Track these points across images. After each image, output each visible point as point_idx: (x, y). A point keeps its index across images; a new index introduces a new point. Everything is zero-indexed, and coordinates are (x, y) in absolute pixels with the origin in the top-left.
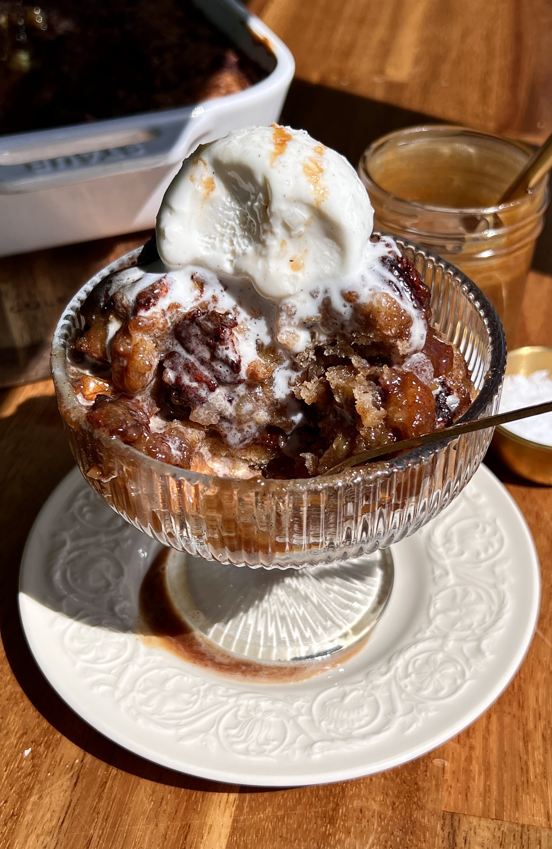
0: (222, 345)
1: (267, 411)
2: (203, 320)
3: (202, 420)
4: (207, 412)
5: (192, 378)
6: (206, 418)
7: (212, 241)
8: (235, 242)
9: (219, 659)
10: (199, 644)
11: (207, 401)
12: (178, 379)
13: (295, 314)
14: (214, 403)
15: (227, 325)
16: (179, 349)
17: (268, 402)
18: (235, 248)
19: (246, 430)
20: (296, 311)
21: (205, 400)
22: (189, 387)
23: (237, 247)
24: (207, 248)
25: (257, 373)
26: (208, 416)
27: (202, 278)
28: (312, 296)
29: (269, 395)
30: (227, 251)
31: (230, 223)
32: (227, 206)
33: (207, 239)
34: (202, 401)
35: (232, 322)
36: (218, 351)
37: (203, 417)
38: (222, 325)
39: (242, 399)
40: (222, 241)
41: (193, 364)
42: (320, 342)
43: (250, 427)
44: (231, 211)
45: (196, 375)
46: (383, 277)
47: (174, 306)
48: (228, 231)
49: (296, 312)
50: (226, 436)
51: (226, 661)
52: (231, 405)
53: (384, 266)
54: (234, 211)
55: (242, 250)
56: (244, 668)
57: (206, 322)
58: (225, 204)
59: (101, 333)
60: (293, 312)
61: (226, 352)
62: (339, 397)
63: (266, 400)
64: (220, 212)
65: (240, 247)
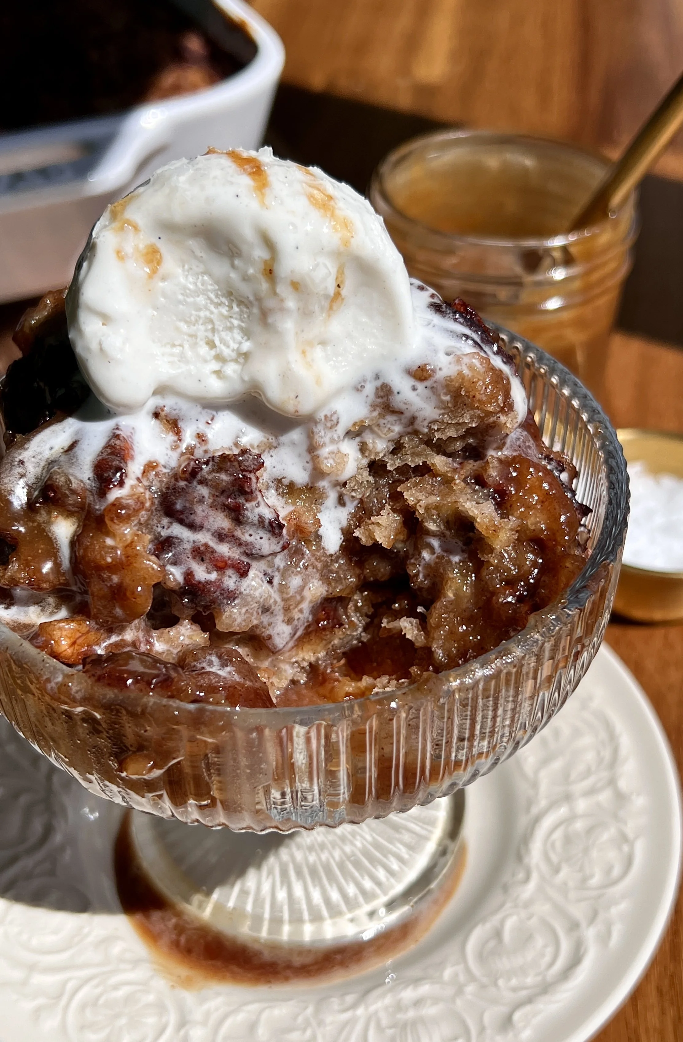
0: (250, 501)
1: (321, 579)
2: (210, 473)
3: (238, 625)
4: (244, 610)
5: (210, 567)
6: (244, 620)
7: (177, 350)
8: (217, 342)
9: (297, 961)
10: (258, 954)
11: (241, 593)
12: (189, 575)
13: (338, 422)
14: (252, 592)
15: (250, 469)
16: (178, 530)
17: (319, 565)
18: (221, 351)
19: (296, 617)
20: (338, 419)
21: (238, 592)
22: (208, 583)
23: (223, 347)
24: (171, 363)
25: (305, 526)
26: (247, 615)
27: (175, 412)
28: (358, 390)
29: (319, 554)
30: (208, 358)
31: (202, 314)
32: (189, 289)
33: (168, 349)
34: (231, 596)
35: (255, 462)
36: (246, 512)
37: (239, 620)
38: (244, 470)
39: (285, 573)
40: (194, 346)
41: (206, 545)
42: (377, 454)
43: (301, 611)
44: (198, 296)
45: (217, 560)
46: (451, 332)
47: (150, 466)
48: (202, 328)
49: (340, 420)
50: (270, 637)
51: (308, 960)
52: (272, 587)
53: (444, 317)
54: (203, 294)
55: (233, 350)
56: (339, 957)
57: (218, 475)
58: (185, 288)
59: (42, 546)
60: (335, 422)
61: (257, 511)
62: (435, 522)
63: (317, 563)
64: (180, 302)
65: (228, 347)
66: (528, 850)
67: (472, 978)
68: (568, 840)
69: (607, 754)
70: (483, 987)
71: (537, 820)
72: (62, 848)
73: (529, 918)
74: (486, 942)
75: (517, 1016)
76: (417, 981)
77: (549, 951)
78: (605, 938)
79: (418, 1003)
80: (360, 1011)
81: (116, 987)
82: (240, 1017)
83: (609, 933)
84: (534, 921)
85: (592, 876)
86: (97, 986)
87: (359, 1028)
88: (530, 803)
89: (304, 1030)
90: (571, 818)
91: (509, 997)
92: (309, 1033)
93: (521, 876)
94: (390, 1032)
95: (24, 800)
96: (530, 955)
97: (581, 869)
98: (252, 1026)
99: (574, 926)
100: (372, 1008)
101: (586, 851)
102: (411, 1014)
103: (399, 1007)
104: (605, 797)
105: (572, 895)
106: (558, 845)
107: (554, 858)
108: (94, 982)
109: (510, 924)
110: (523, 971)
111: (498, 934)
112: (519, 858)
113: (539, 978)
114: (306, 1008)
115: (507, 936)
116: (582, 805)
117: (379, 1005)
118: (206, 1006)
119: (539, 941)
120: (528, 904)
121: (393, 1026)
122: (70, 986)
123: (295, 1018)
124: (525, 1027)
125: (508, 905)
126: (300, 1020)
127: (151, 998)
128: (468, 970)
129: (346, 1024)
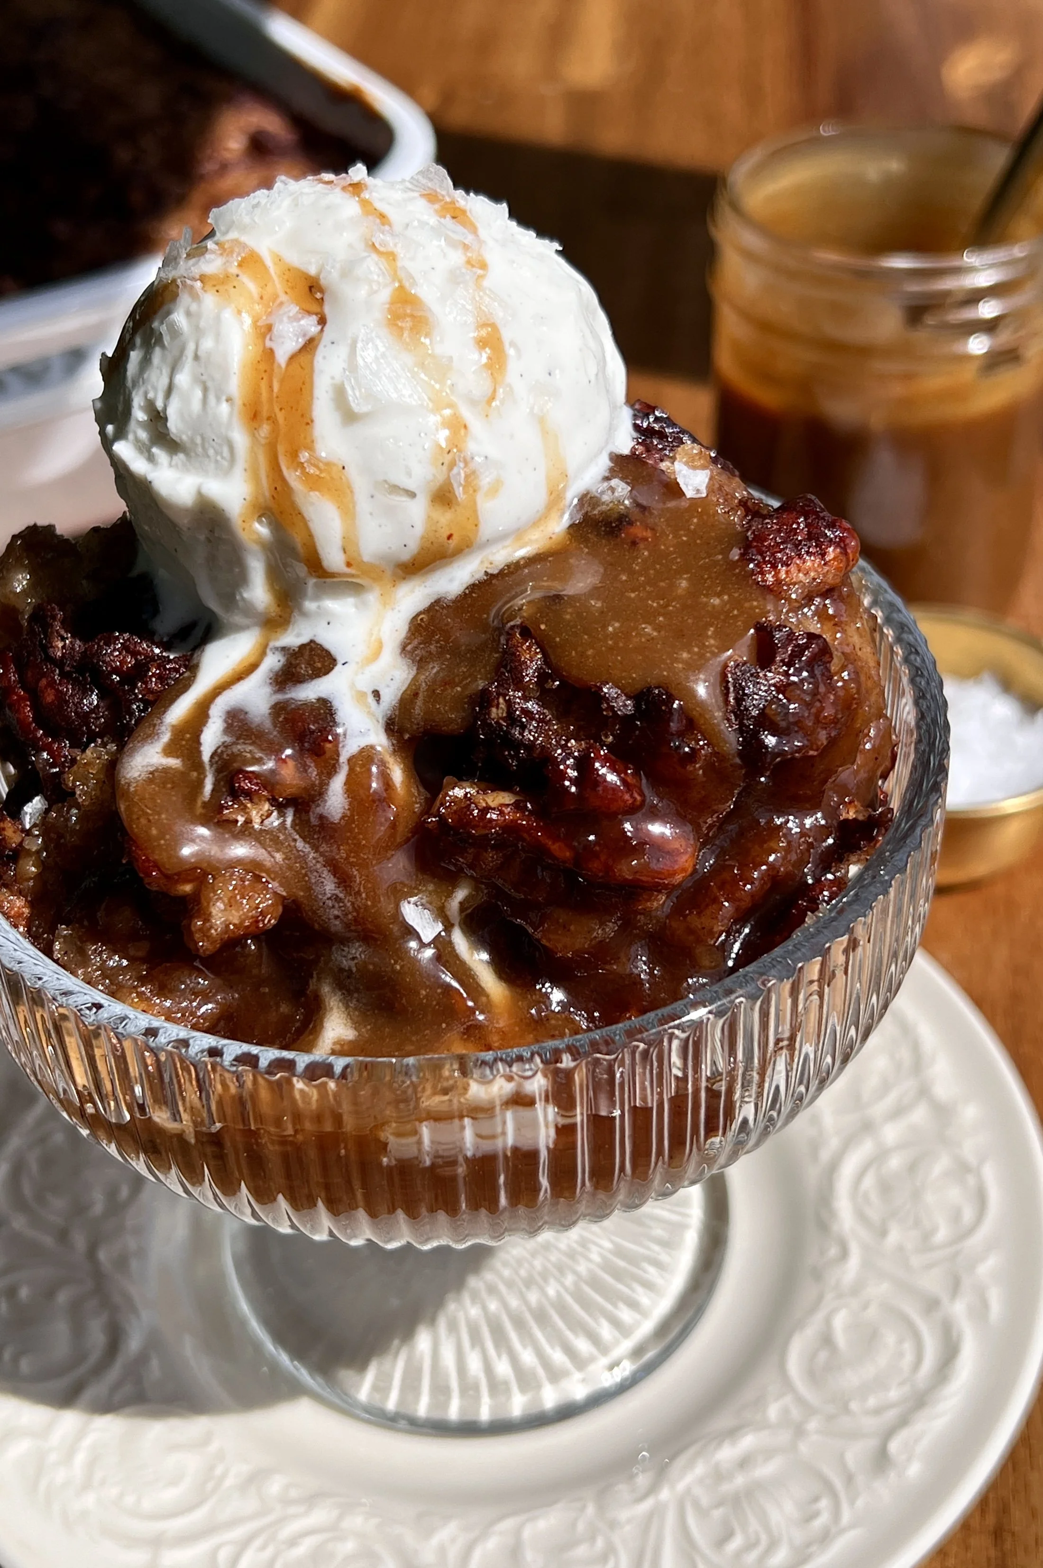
66: (832, 1213)
67: (809, 1410)
68: (885, 1188)
69: (905, 1054)
70: (830, 1418)
71: (833, 1167)
72: (142, 1359)
73: (865, 1307)
74: (813, 1356)
75: (894, 1446)
76: (733, 1433)
77: (908, 1347)
78: (981, 1309)
79: (744, 1463)
80: (665, 1494)
81: (293, 1542)
82: (492, 1543)
83: (985, 1304)
84: (872, 1312)
85: (934, 1230)
86: (263, 1548)
87: (671, 1518)
88: (815, 1147)
89: (593, 1539)
90: (880, 1156)
91: (871, 1423)
92: (600, 1543)
93: (833, 1251)
94: (717, 1513)
95: (63, 1297)
96: (882, 1360)
97: (917, 1223)
98: (515, 1552)
99: (931, 1305)
100: (681, 1486)
101: (916, 1195)
102: (740, 1480)
103: (719, 1476)
104: (919, 1115)
105: (916, 1261)
106: (874, 1197)
107: (874, 1214)
108: (258, 1542)
109: (839, 1322)
110: (879, 1383)
111: (827, 1340)
112: (824, 1226)
113: (906, 1388)
114: (583, 1508)
115: (841, 1339)
116: (891, 1133)
117: (689, 1479)
118: (435, 1541)
119: (890, 1338)
120: (856, 1289)
121: (720, 1504)
122: (223, 1555)
123: (574, 1525)
124: (909, 1460)
125: (829, 1296)
126: (581, 1527)
127: (349, 1546)
128: (800, 1400)
129: (650, 1516)
